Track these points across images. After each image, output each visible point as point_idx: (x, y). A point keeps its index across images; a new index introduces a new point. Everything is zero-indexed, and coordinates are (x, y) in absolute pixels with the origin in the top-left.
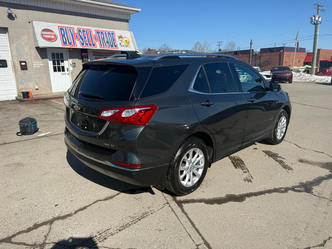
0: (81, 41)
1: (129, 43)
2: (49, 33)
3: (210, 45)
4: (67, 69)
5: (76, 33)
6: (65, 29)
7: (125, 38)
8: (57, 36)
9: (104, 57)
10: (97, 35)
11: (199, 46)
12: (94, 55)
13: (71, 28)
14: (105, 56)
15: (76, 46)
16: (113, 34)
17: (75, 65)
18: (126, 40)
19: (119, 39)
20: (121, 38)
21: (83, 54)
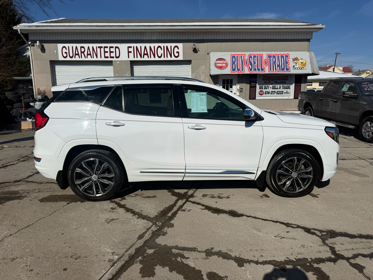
0: (250, 67)
1: (305, 64)
2: (222, 62)
4: (235, 93)
5: (246, 59)
6: (237, 56)
7: (301, 60)
8: (228, 64)
9: (274, 81)
10: (268, 60)
12: (263, 80)
13: (243, 55)
14: (276, 80)
15: (244, 72)
16: (287, 57)
17: (242, 91)
18: (302, 62)
19: (293, 61)
20: (296, 60)
21: (251, 79)
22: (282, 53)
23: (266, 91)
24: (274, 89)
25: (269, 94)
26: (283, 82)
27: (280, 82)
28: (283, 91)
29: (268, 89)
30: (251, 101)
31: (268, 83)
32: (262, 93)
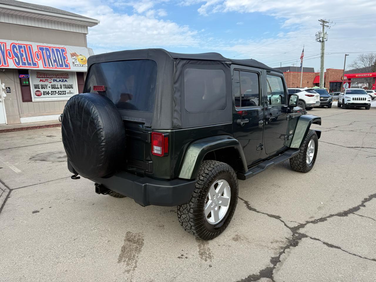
0: (15, 60)
1: (86, 61)
5: (8, 50)
7: (80, 56)
9: (53, 79)
10: (39, 52)
12: (38, 77)
13: (1, 43)
14: (55, 78)
15: (8, 66)
16: (63, 51)
17: (10, 90)
18: (82, 58)
19: (72, 57)
20: (75, 56)
21: (21, 76)
22: (57, 46)
23: (44, 92)
24: (54, 88)
25: (48, 94)
26: (64, 81)
27: (60, 80)
28: (65, 91)
29: (47, 88)
30: (26, 104)
31: (45, 81)
32: (40, 94)
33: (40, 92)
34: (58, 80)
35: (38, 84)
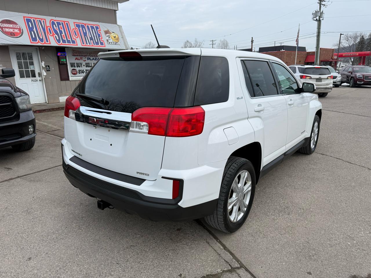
0: (56, 37)
1: (118, 39)
2: (11, 26)
3: (202, 43)
4: (39, 73)
5: (48, 26)
6: (34, 20)
7: (113, 34)
8: (22, 30)
9: (87, 57)
10: (76, 29)
11: (189, 45)
12: (73, 55)
13: (42, 19)
14: (89, 56)
15: (50, 43)
16: (97, 28)
17: (49, 69)
18: (115, 36)
19: (105, 34)
20: (108, 33)
21: (59, 54)
22: (91, 23)
23: (79, 70)
24: (88, 67)
25: (83, 73)
26: (97, 59)
27: (93, 58)
29: (82, 67)
30: (64, 82)
31: (80, 60)
32: (76, 72)
33: (76, 71)
34: (92, 58)
35: (74, 62)
